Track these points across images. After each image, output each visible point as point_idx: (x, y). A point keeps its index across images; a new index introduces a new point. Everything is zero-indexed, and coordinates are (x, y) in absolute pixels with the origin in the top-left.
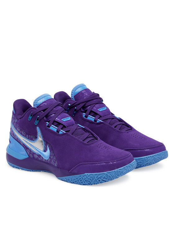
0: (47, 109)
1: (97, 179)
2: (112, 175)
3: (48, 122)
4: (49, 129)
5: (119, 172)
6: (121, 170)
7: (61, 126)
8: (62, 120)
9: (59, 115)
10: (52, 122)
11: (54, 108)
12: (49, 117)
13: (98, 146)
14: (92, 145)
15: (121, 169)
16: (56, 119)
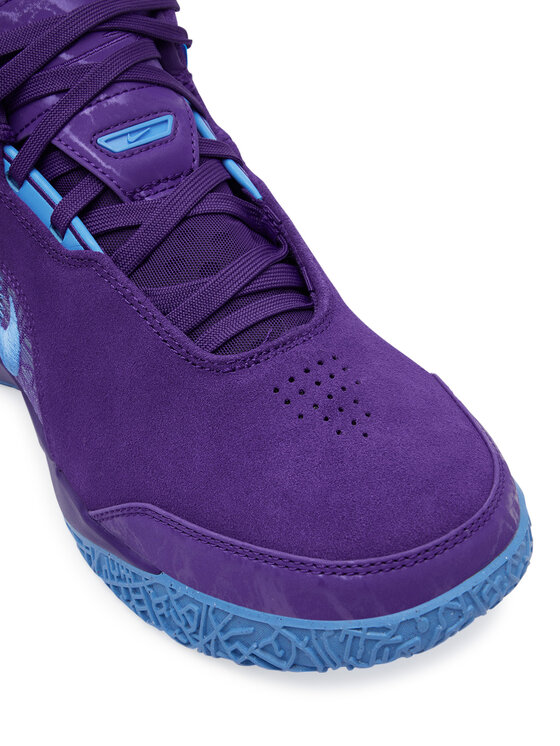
0: (16, 53)
1: (223, 638)
2: (315, 650)
3: (18, 146)
4: (15, 199)
5: (367, 640)
6: (384, 635)
7: (85, 192)
8: (101, 141)
9: (88, 104)
10: (35, 149)
11: (66, 49)
12: (27, 115)
13: (285, 385)
14: (244, 379)
15: (384, 629)
16: (61, 136)
